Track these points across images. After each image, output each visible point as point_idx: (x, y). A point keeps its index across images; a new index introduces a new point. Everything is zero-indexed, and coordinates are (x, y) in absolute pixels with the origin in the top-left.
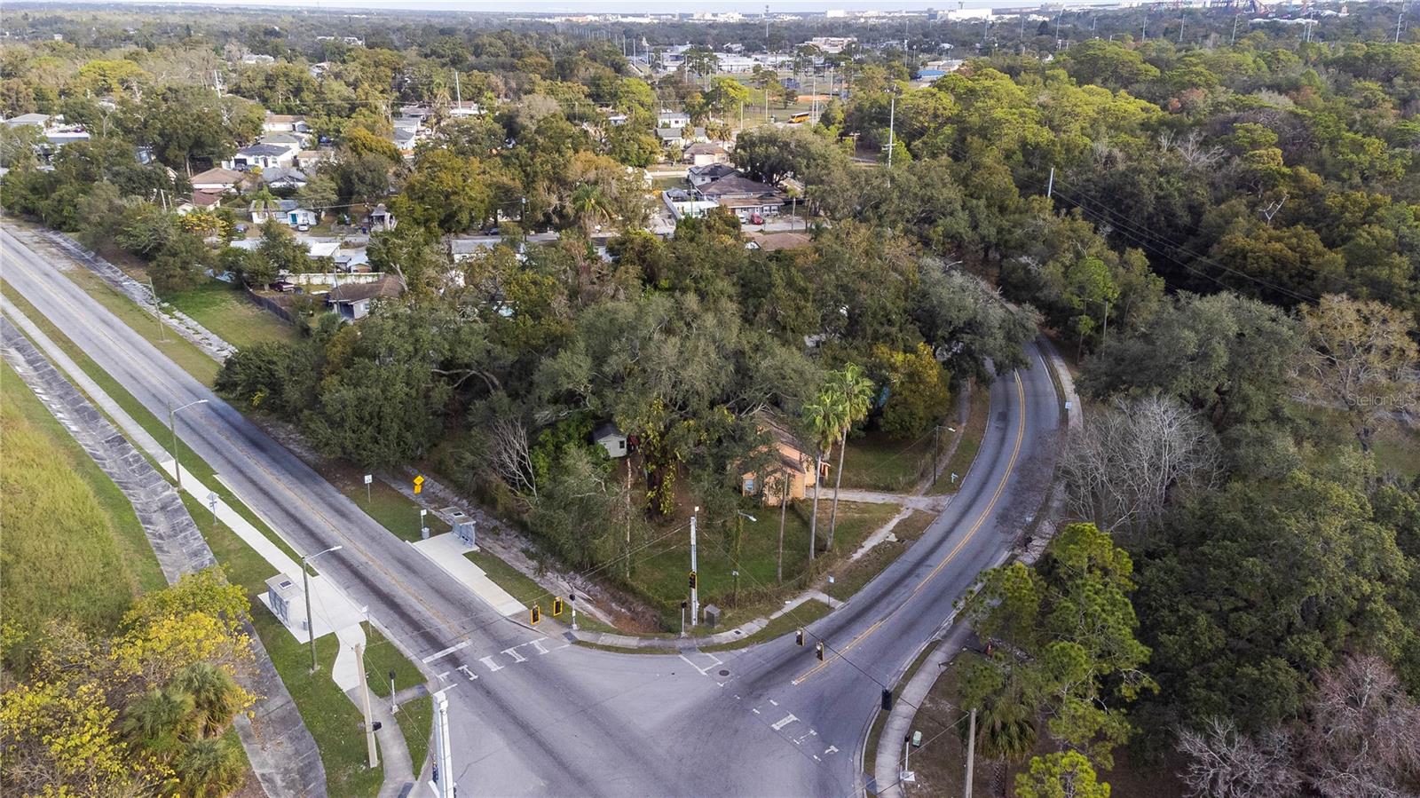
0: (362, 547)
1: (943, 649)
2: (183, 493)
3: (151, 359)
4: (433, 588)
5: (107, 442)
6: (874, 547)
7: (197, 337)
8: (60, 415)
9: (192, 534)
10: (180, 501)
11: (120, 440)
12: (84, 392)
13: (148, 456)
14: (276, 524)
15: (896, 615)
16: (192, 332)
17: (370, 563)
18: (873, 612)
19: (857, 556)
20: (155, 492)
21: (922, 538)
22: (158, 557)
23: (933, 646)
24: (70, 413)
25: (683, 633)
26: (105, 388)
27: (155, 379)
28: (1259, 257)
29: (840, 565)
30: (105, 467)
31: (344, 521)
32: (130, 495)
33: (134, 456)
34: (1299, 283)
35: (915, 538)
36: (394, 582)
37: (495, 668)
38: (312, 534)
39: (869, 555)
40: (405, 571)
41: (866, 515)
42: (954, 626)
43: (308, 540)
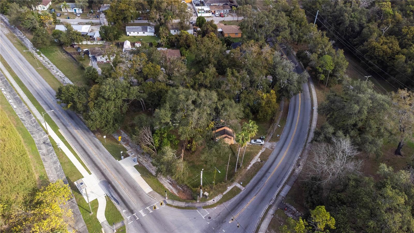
0: (104, 162)
1: (273, 208)
2: (50, 137)
3: (35, 76)
4: (125, 180)
5: (25, 113)
6: (254, 164)
7: (49, 66)
8: (10, 101)
9: (53, 154)
10: (49, 140)
11: (29, 113)
12: (16, 91)
13: (38, 120)
14: (78, 151)
15: (259, 193)
16: (47, 63)
17: (107, 169)
18: (253, 192)
19: (249, 168)
20: (41, 135)
21: (268, 160)
22: (44, 164)
23: (270, 207)
24: (13, 100)
25: (198, 201)
26: (23, 90)
27: (38, 86)
28: (379, 51)
29: (244, 172)
30: (26, 125)
31: (98, 150)
32: (34, 137)
33: (34, 120)
34: (390, 60)
35: (266, 160)
36: (114, 178)
37: (144, 215)
38: (89, 156)
39: (252, 168)
40: (117, 173)
41: (252, 150)
42: (276, 199)
43: (88, 159)
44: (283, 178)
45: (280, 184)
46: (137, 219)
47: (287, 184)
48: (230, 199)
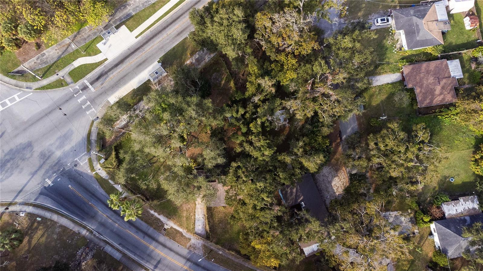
1: (87, 233)
6: (159, 219)
17: (144, 52)
19: (152, 212)
23: (89, 231)
31: (175, 35)
35: (167, 235)
36: (131, 62)
37: (79, 101)
38: (164, 28)
39: (152, 216)
40: (138, 64)
41: (185, 219)
42: (100, 239)
43: (161, 29)
44: (134, 253)
45: (123, 247)
46: (75, 95)
47: (123, 256)
48: (102, 187)
